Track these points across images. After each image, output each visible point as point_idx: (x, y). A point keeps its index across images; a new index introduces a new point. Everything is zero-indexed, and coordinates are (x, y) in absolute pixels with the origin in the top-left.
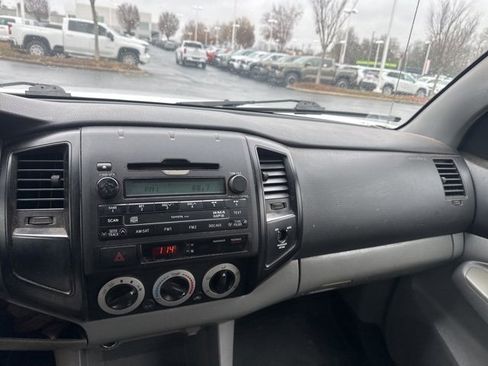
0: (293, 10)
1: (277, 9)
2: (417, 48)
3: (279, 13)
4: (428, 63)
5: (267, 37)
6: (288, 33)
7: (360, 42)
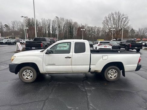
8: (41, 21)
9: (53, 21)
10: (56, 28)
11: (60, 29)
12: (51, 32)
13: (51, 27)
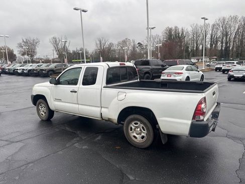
0: (34, 40)
1: (25, 41)
2: (96, 52)
3: (26, 42)
4: (101, 58)
5: (23, 55)
6: (34, 52)
7: (71, 52)
8: (190, 29)
9: (214, 25)
10: (219, 37)
11: (228, 40)
12: (209, 46)
13: (209, 36)
